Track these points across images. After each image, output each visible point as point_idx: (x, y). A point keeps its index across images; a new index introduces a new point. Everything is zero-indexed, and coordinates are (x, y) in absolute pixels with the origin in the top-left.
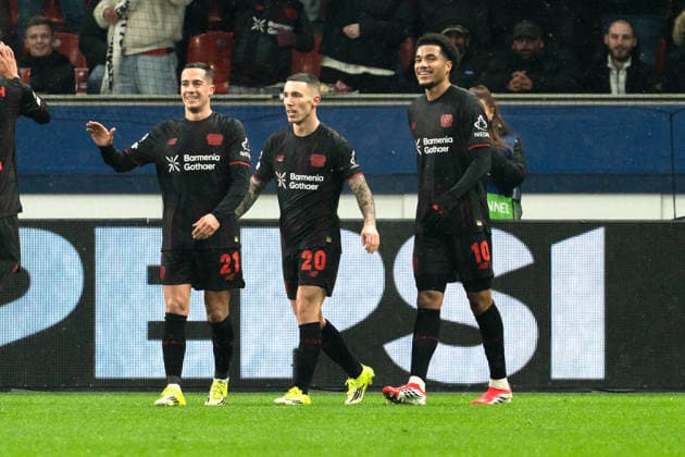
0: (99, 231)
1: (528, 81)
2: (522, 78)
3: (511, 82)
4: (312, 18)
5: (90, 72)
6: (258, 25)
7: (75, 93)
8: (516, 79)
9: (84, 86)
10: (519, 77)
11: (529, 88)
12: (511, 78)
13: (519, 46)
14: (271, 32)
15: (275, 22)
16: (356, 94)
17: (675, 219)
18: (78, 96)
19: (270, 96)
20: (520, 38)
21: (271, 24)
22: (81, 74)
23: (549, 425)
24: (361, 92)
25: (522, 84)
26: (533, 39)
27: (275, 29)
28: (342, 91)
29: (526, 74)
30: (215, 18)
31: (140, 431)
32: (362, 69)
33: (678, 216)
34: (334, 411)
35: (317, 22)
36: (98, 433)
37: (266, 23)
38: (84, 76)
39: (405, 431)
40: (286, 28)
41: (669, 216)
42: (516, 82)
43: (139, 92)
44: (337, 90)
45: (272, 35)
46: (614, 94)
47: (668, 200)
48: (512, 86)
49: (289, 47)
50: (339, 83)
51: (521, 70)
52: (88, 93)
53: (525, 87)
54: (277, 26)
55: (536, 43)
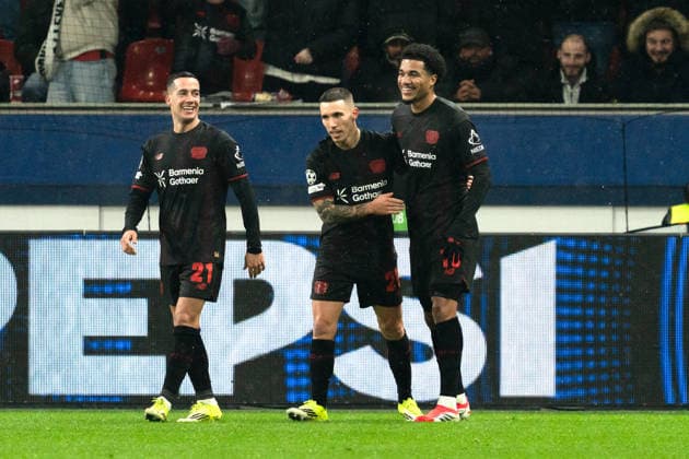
0: (33, 243)
1: (476, 90)
2: (471, 87)
3: (460, 91)
4: (254, 24)
5: (25, 80)
6: (199, 31)
7: (9, 101)
8: (464, 88)
9: (19, 94)
10: (467, 85)
11: (477, 97)
12: (460, 87)
13: (466, 54)
14: (212, 39)
15: (217, 28)
16: (299, 103)
17: (628, 232)
18: (14, 104)
19: (211, 105)
20: (468, 46)
21: (213, 31)
22: (16, 81)
23: (497, 443)
24: (305, 101)
25: (470, 93)
26: (483, 47)
27: (216, 36)
28: (285, 100)
29: (475, 83)
30: (154, 25)
31: (75, 449)
32: (307, 78)
33: (630, 229)
34: (276, 429)
35: (260, 28)
36: (32, 450)
37: (208, 31)
38: (19, 84)
39: (349, 450)
40: (228, 35)
41: (621, 229)
42: (464, 91)
43: (75, 101)
44: (280, 100)
45: (214, 43)
46: (567, 104)
47: (620, 213)
48: (460, 95)
49: (230, 56)
50: (281, 92)
51: (469, 79)
52: (24, 101)
53: (474, 96)
54: (219, 33)
55: (484, 51)
